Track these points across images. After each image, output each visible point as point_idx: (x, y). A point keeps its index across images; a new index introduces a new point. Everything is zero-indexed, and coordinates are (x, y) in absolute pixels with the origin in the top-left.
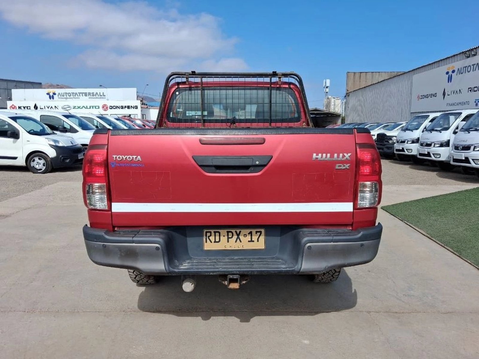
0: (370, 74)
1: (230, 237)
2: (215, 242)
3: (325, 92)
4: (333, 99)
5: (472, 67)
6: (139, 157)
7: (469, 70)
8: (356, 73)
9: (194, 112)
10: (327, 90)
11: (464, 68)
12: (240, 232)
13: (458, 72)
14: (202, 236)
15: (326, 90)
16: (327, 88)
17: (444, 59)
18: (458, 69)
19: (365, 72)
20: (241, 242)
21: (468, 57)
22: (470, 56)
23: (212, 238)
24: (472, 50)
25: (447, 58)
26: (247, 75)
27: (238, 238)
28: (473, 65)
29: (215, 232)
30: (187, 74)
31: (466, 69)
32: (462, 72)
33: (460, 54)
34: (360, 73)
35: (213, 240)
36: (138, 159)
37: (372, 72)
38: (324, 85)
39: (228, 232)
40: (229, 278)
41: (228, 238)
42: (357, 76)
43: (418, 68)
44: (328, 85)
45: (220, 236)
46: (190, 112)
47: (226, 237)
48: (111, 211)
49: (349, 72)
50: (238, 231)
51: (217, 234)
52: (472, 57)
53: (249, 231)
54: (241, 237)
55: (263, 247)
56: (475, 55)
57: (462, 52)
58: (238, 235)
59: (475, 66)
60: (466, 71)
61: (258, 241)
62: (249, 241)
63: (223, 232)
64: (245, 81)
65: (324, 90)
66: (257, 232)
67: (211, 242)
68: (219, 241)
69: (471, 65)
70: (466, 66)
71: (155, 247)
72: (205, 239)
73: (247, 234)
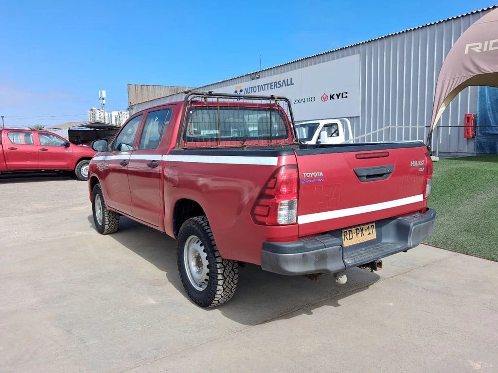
0: (145, 87)
1: (358, 233)
2: (350, 239)
3: (102, 104)
4: (97, 111)
5: (257, 88)
6: (321, 173)
7: (255, 90)
8: (137, 85)
9: (208, 131)
10: (104, 102)
11: (251, 89)
12: (363, 228)
13: (246, 92)
14: (342, 236)
15: (102, 102)
16: (103, 99)
17: (232, 79)
18: (245, 89)
19: (146, 85)
20: (364, 236)
21: (253, 79)
22: (254, 78)
23: (348, 236)
24: (256, 73)
25: (234, 78)
26: (245, 97)
27: (362, 233)
28: (258, 86)
29: (349, 231)
30: (204, 94)
31: (252, 89)
32: (249, 92)
33: (245, 76)
34: (141, 86)
35: (349, 238)
36: (321, 175)
37: (154, 86)
38: (100, 96)
39: (356, 229)
40: (377, 263)
41: (357, 234)
42: (139, 88)
43: (208, 86)
44: (104, 96)
45: (352, 234)
46: (204, 131)
47: (356, 234)
48: (298, 224)
49: (130, 84)
50: (362, 227)
51: (351, 232)
52: (256, 79)
53: (367, 226)
54: (364, 232)
55: (375, 237)
56: (258, 78)
57: (247, 74)
58: (362, 231)
59: (260, 87)
60: (253, 90)
61: (372, 233)
62: (368, 234)
63: (354, 230)
64: (233, 102)
65: (100, 102)
66: (371, 226)
67: (348, 240)
68: (352, 238)
69: (256, 86)
70: (251, 86)
71: (338, 249)
72: (343, 238)
73: (367, 229)
